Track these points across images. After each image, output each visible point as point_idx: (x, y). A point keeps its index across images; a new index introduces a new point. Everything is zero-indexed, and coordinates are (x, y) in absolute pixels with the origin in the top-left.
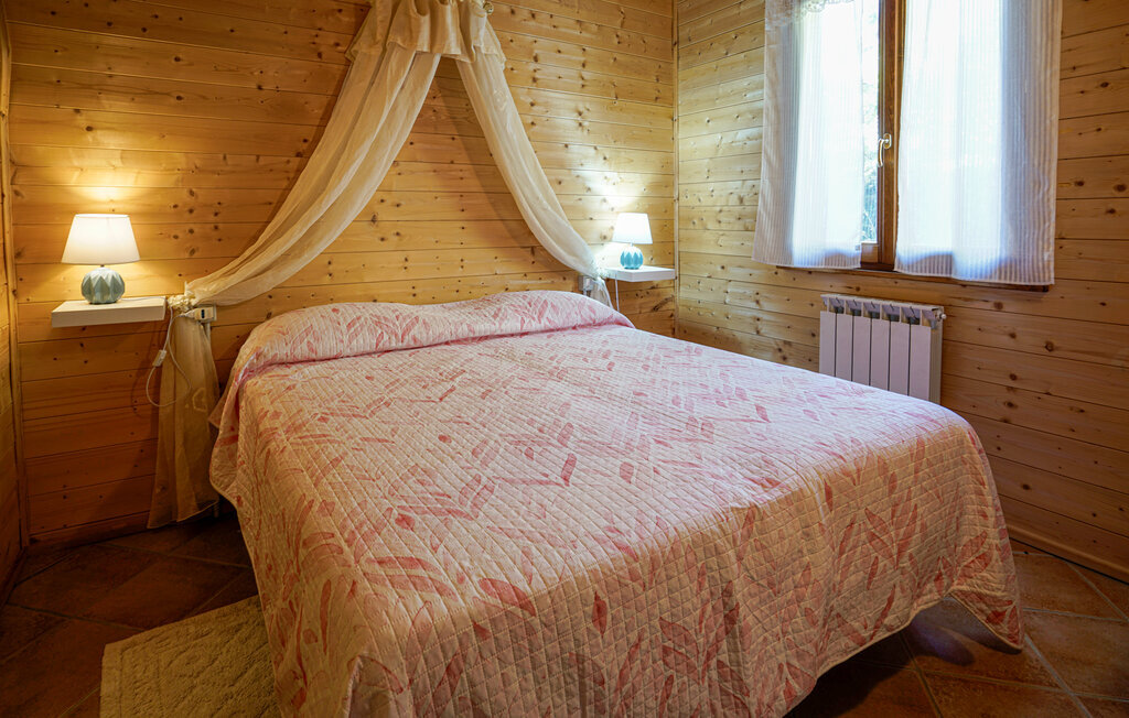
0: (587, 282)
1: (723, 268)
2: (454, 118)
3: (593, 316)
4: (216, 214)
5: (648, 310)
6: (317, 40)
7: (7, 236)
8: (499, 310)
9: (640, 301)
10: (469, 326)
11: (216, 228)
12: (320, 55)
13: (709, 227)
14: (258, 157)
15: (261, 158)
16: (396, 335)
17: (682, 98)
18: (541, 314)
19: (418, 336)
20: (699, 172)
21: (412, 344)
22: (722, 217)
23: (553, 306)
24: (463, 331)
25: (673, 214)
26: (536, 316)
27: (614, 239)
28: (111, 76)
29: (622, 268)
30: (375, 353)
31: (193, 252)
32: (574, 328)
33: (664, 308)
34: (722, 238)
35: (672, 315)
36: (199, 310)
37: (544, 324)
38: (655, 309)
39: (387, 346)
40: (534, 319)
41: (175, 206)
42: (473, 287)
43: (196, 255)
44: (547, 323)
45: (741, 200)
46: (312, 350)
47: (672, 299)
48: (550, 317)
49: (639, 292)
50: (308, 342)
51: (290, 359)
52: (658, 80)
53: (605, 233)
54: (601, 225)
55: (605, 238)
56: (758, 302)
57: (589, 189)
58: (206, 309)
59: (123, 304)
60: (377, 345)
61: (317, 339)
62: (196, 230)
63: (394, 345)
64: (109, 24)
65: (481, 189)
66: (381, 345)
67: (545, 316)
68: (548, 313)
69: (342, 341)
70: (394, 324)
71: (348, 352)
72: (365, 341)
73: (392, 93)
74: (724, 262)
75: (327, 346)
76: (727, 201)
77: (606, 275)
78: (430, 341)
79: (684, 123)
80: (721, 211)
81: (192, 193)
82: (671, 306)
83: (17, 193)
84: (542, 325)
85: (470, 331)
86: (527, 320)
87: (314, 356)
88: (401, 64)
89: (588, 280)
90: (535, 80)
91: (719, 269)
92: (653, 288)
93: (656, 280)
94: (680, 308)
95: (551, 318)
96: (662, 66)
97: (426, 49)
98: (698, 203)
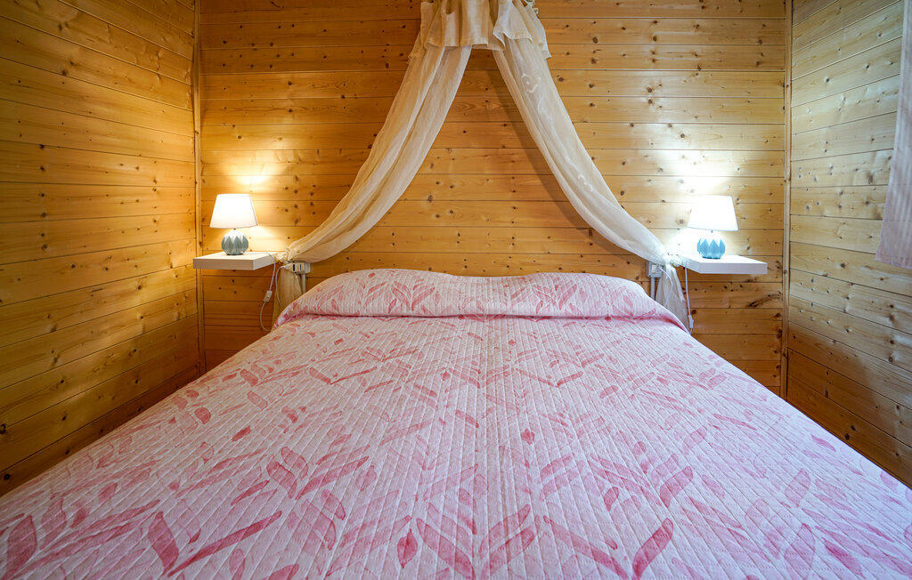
0: (653, 269)
1: (843, 265)
2: (507, 106)
3: (629, 308)
4: (312, 194)
5: (743, 306)
6: (385, 54)
7: (197, 208)
8: (522, 290)
9: (728, 295)
10: (478, 302)
11: (312, 204)
12: (387, 65)
13: (827, 212)
14: (341, 150)
15: (343, 151)
16: (407, 303)
17: (797, 59)
18: (564, 300)
19: (427, 307)
20: (815, 146)
21: (422, 313)
22: (844, 200)
23: (581, 292)
24: (471, 307)
25: (783, 197)
26: (557, 302)
27: (689, 225)
28: (252, 101)
29: (698, 258)
30: (387, 317)
31: (297, 221)
32: (608, 318)
33: (766, 305)
34: (842, 227)
35: (778, 315)
36: (291, 264)
37: (566, 309)
38: (752, 305)
39: (399, 312)
40: (554, 303)
41: (287, 188)
42: (523, 264)
43: (299, 224)
44: (570, 310)
45: (870, 178)
46: (334, 307)
47: (779, 296)
48: (574, 304)
49: (728, 285)
50: (333, 300)
51: (317, 311)
52: (760, 42)
53: (681, 216)
54: (679, 207)
55: (682, 222)
56: (892, 318)
57: (661, 169)
58: (296, 264)
59: (247, 256)
60: (390, 310)
61: (340, 298)
62: (299, 206)
63: (405, 312)
64: (252, 66)
65: (533, 171)
66: (393, 310)
67: (569, 301)
68: (573, 300)
69: (360, 303)
70: (409, 293)
71: (365, 313)
72: (380, 305)
73: (423, 88)
74: (845, 259)
75: (347, 305)
76: (852, 179)
77: (678, 262)
78: (439, 313)
79: (798, 88)
80: (842, 193)
81: (297, 179)
82: (777, 304)
83: (203, 181)
84: (563, 310)
85: (479, 307)
86: (546, 304)
87: (337, 312)
88: (433, 61)
89: (654, 267)
90: (593, 61)
91: (839, 267)
92: (749, 281)
93: (753, 273)
94: (790, 308)
95: (576, 305)
96: (767, 24)
97: (453, 44)
98: (813, 184)
